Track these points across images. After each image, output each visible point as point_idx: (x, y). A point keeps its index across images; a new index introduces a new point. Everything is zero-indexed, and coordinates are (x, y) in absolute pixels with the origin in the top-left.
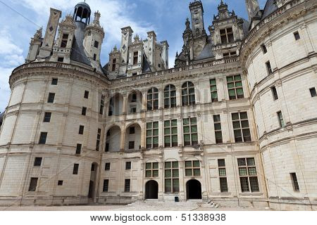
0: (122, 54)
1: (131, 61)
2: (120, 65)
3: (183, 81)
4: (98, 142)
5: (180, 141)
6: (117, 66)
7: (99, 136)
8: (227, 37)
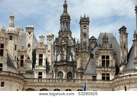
0: (28, 52)
1: (38, 62)
2: (27, 62)
3: (78, 89)
8: (105, 62)
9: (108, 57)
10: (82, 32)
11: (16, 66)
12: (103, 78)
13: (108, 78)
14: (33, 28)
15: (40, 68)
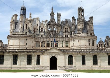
0: (37, 27)
1: (41, 31)
8: (67, 31)
9: (67, 29)
10: (58, 19)
11: (32, 33)
12: (66, 37)
13: (68, 37)
14: (39, 18)
15: (42, 33)
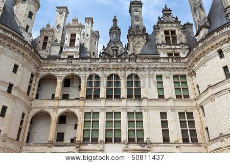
0: (56, 33)
1: (67, 42)
2: (52, 45)
3: (129, 73)
4: (20, 129)
5: (124, 137)
6: (49, 45)
7: (22, 122)
15: (72, 50)
